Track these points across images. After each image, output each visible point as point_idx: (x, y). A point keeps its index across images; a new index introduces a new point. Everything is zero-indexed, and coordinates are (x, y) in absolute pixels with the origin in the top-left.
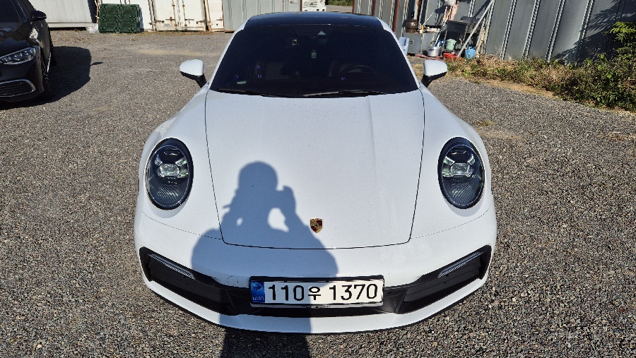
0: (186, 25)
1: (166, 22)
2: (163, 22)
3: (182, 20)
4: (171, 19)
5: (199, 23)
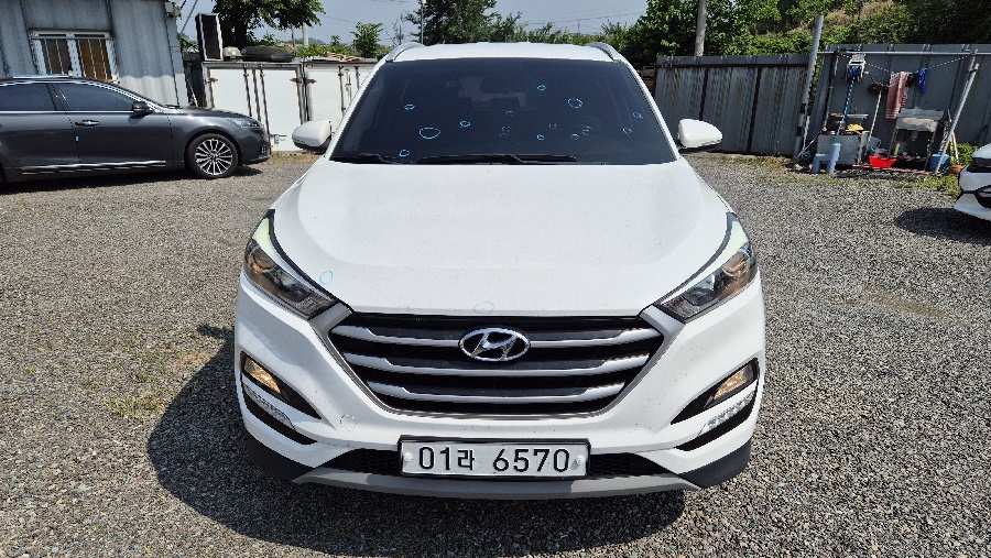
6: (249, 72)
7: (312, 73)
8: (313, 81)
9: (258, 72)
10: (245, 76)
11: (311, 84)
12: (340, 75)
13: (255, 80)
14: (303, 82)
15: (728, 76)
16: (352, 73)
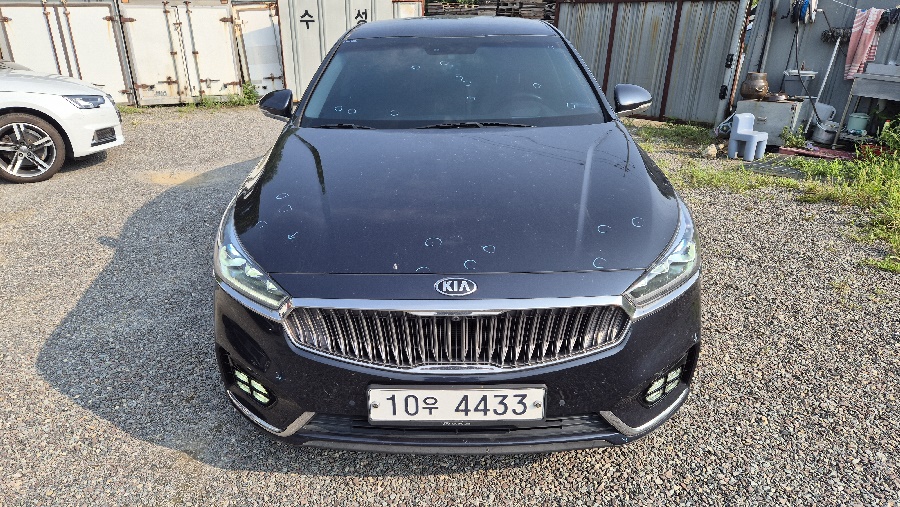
0: (201, 92)
2: (152, 87)
4: (169, 82)
5: (230, 87)
6: (50, 10)
7: (128, 11)
8: (132, 20)
9: (61, 10)
10: (46, 15)
11: (128, 25)
12: (166, 12)
13: (58, 18)
14: (119, 21)
15: (641, 14)
16: (182, 10)
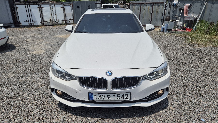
0: (57, 22)
1: (48, 21)
2: (47, 21)
3: (56, 20)
4: (50, 20)
5: (63, 21)
6: (26, 5)
11: (42, 8)
12: (50, 6)
16: (53, 6)
